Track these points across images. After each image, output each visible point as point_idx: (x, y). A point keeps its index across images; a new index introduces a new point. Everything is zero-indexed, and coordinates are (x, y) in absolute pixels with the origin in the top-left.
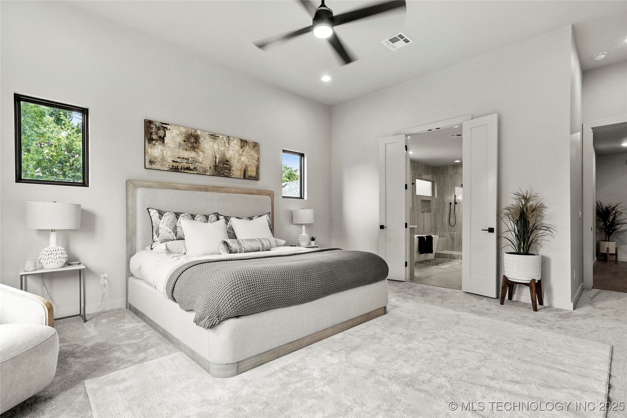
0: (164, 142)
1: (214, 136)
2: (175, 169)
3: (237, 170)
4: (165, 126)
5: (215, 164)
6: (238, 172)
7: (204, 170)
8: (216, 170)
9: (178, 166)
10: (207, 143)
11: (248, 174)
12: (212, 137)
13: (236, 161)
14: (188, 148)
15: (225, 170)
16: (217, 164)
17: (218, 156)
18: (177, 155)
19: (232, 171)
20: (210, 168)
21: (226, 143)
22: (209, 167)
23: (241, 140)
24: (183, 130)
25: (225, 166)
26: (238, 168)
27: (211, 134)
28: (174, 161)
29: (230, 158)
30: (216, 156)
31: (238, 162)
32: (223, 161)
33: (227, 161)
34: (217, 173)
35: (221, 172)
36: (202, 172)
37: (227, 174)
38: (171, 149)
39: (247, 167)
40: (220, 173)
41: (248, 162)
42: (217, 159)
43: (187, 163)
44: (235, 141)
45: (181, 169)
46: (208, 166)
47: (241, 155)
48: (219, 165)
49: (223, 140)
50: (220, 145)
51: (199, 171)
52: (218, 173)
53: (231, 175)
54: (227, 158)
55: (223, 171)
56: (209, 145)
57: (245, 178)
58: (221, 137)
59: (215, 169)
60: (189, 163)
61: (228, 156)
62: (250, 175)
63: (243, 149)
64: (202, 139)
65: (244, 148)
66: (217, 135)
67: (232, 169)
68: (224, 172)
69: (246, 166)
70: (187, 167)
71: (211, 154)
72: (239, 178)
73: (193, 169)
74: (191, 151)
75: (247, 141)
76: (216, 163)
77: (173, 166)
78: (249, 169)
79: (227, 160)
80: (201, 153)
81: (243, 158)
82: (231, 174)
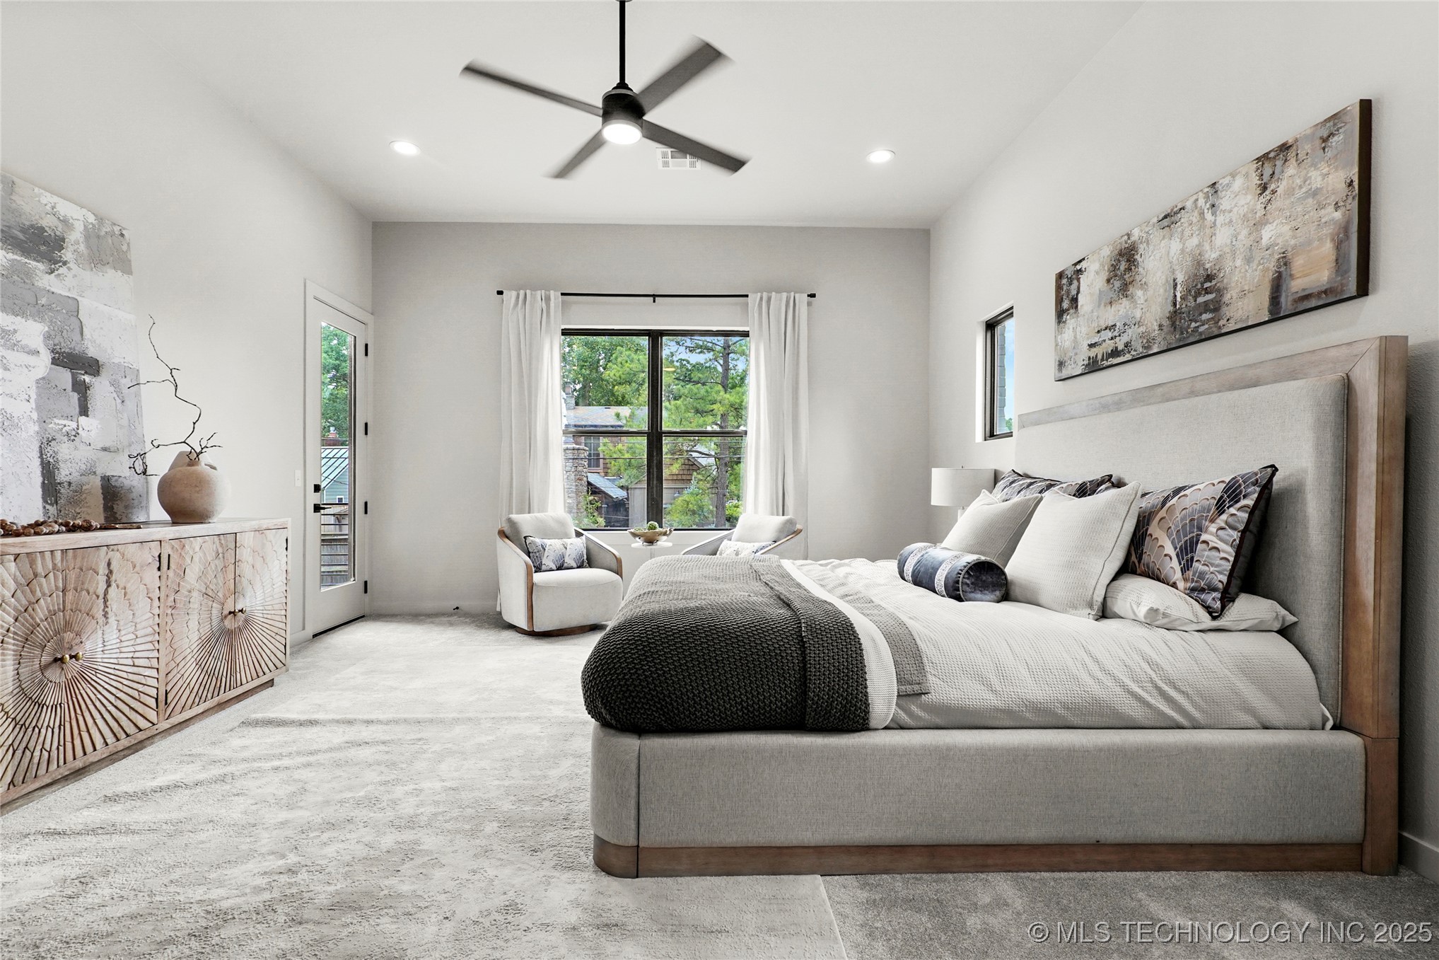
0: (1077, 307)
1: (1169, 219)
2: (1093, 367)
3: (1243, 294)
4: (1078, 267)
5: (1171, 309)
6: (1246, 301)
7: (1145, 341)
8: (1175, 328)
9: (1096, 356)
10: (1153, 252)
11: (1294, 290)
12: (1166, 222)
13: (1238, 263)
14: (1115, 296)
15: (1201, 314)
16: (1178, 306)
17: (1179, 281)
18: (1096, 325)
19: (1224, 309)
20: (1160, 326)
21: (1206, 211)
22: (1157, 328)
23: (1258, 159)
24: (1107, 252)
25: (1201, 300)
26: (1246, 288)
27: (1163, 215)
28: (1091, 346)
29: (1219, 259)
30: (1174, 280)
31: (1249, 260)
32: (1196, 285)
33: (1209, 278)
34: (1177, 336)
35: (1189, 326)
36: (1141, 350)
37: (1206, 326)
38: (1086, 317)
39: (1285, 264)
40: (1187, 332)
41: (1294, 237)
42: (1179, 287)
43: (1112, 339)
44: (1238, 183)
45: (1102, 360)
46: (1155, 324)
47: (1259, 225)
48: (1184, 306)
49: (1196, 208)
50: (1187, 233)
51: (1135, 351)
52: (1182, 333)
53: (1220, 328)
54: (1207, 266)
55: (1196, 322)
56: (1157, 257)
57: (1276, 314)
58: (1189, 204)
59: (1173, 324)
60: (1116, 337)
61: (1210, 256)
62: (1304, 290)
63: (1267, 192)
64: (1141, 248)
65: (1273, 186)
66: (1179, 207)
67: (1226, 298)
68: (1198, 324)
69: (1285, 261)
70: (1112, 350)
71: (1164, 281)
72: (1250, 324)
73: (1123, 351)
74: (1120, 301)
75: (1290, 141)
76: (1175, 304)
77: (1089, 358)
78: (1298, 264)
79: (1208, 276)
80: (1139, 293)
81: (1267, 234)
82: (1221, 323)
